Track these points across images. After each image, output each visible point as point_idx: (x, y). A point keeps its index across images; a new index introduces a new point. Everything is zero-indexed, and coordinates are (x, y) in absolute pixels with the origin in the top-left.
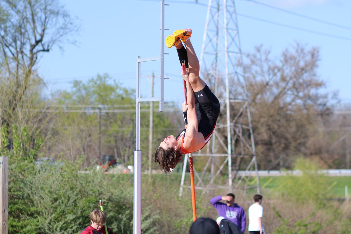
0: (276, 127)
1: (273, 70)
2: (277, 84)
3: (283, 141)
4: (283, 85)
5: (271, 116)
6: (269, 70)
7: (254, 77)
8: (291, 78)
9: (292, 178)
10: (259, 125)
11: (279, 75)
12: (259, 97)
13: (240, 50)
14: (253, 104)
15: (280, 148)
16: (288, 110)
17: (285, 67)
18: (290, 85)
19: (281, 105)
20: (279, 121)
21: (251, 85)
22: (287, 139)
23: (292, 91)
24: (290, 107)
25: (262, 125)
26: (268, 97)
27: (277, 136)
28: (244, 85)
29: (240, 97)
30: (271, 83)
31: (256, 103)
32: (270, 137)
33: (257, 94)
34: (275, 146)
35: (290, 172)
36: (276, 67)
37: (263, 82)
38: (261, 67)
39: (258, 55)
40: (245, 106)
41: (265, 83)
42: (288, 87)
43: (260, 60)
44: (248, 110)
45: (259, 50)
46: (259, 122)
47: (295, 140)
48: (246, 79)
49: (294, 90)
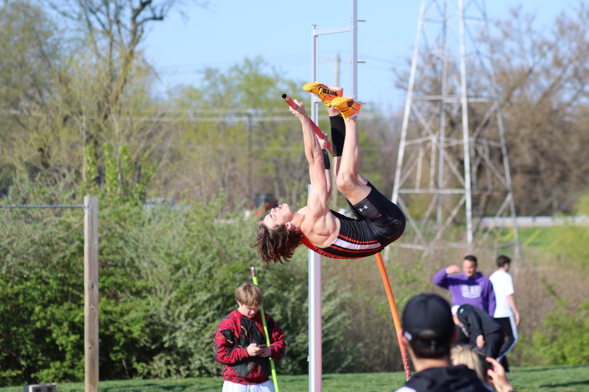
0: (545, 143)
1: (540, 48)
2: (547, 72)
3: (558, 167)
4: (556, 72)
5: (538, 125)
6: (533, 48)
7: (509, 60)
8: (570, 61)
9: (574, 229)
10: (517, 141)
11: (550, 55)
12: (517, 93)
13: (484, 14)
14: (508, 105)
15: (554, 179)
16: (565, 114)
17: (560, 43)
18: (570, 72)
19: (555, 106)
20: (551, 133)
21: (504, 74)
22: (564, 164)
23: (572, 83)
24: (569, 110)
25: (523, 140)
26: (532, 93)
27: (548, 159)
28: (492, 73)
29: (485, 94)
30: (537, 69)
31: (512, 105)
32: (536, 161)
33: (513, 89)
34: (544, 176)
35: (569, 219)
36: (545, 43)
37: (523, 68)
38: (521, 43)
39: (515, 23)
40: (493, 109)
41: (526, 70)
42: (565, 76)
43: (518, 31)
44: (499, 116)
45: (515, 14)
46: (516, 135)
47: (579, 164)
48: (495, 63)
49: (577, 82)
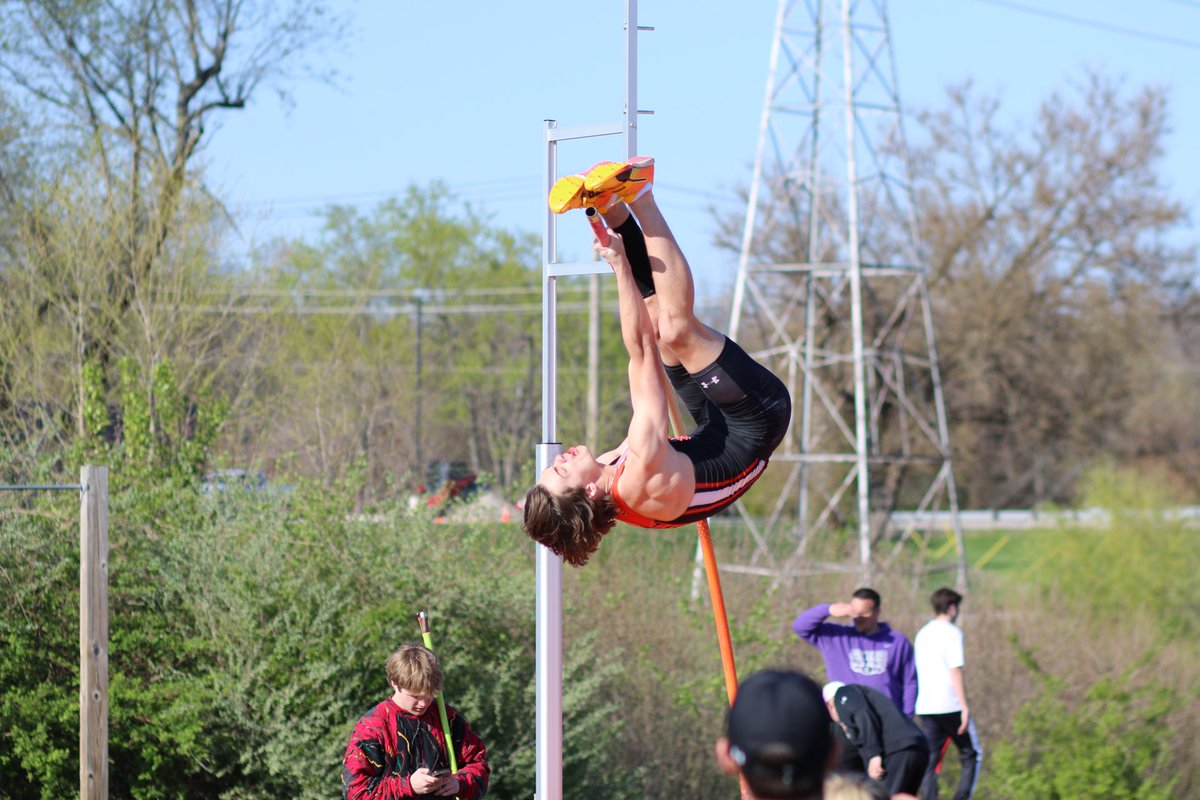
0: (1019, 360)
1: (1009, 168)
2: (1022, 215)
3: (1044, 409)
4: (1042, 216)
5: (1005, 324)
6: (994, 168)
7: (945, 191)
8: (1070, 195)
9: (1077, 535)
10: (962, 355)
11: (1029, 181)
12: (961, 258)
13: (896, 99)
14: (943, 282)
15: (1036, 434)
16: (1059, 303)
17: (1050, 157)
18: (1068, 216)
19: (1039, 286)
20: (1030, 339)
21: (936, 219)
22: (1057, 402)
23: (1074, 238)
24: (1067, 292)
25: (973, 355)
26: (993, 259)
27: (1025, 393)
28: (911, 218)
29: (897, 260)
30: (1003, 209)
31: (951, 281)
32: (1001, 397)
33: (955, 250)
34: (1016, 427)
35: (1068, 514)
36: (1019, 156)
37: (974, 207)
38: (970, 157)
39: (958, 117)
40: (913, 290)
41: (981, 213)
42: (1059, 225)
43: (966, 133)
44: (925, 304)
45: (960, 100)
46: (961, 343)
47: (1087, 408)
48: (918, 198)
49: (1082, 236)
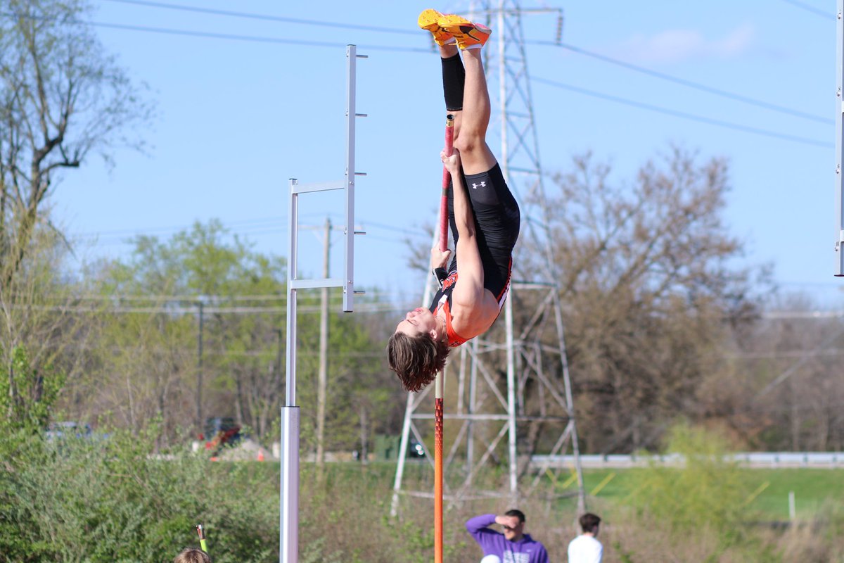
0: (623, 349)
1: (617, 214)
2: (626, 247)
3: (640, 383)
4: (640, 248)
5: (613, 324)
6: (606, 214)
7: (572, 230)
8: (659, 233)
9: (662, 472)
10: (583, 346)
11: (631, 224)
12: (582, 277)
13: (538, 165)
14: (570, 293)
15: (634, 401)
16: (651, 309)
17: (645, 207)
18: (658, 248)
19: (637, 297)
20: (631, 335)
21: (565, 250)
22: (649, 379)
23: (662, 264)
24: (657, 302)
25: (590, 345)
26: (605, 278)
27: (626, 372)
28: (548, 248)
29: (537, 278)
30: (612, 243)
31: (575, 293)
32: (610, 375)
33: (579, 271)
34: (620, 397)
35: (656, 458)
36: (624, 206)
37: (592, 241)
38: (589, 206)
39: (581, 178)
40: (548, 300)
41: (597, 245)
42: (652, 254)
43: (587, 189)
44: (557, 309)
45: (582, 166)
46: (582, 337)
47: (670, 381)
48: (552, 234)
49: (668, 262)
